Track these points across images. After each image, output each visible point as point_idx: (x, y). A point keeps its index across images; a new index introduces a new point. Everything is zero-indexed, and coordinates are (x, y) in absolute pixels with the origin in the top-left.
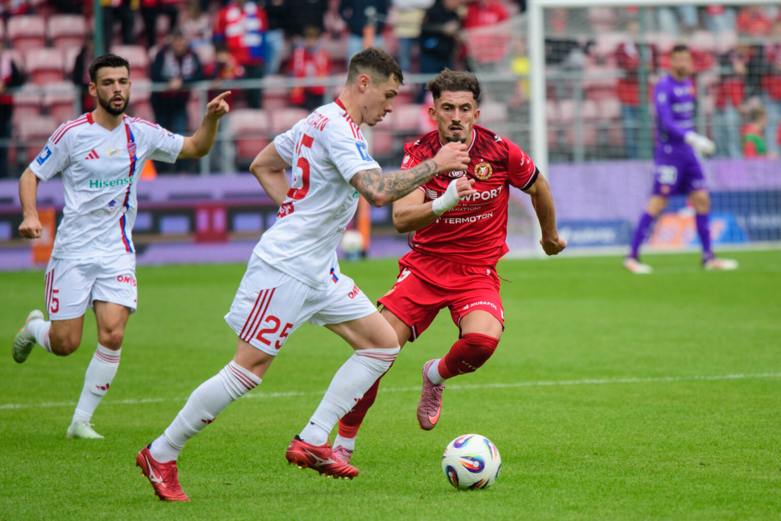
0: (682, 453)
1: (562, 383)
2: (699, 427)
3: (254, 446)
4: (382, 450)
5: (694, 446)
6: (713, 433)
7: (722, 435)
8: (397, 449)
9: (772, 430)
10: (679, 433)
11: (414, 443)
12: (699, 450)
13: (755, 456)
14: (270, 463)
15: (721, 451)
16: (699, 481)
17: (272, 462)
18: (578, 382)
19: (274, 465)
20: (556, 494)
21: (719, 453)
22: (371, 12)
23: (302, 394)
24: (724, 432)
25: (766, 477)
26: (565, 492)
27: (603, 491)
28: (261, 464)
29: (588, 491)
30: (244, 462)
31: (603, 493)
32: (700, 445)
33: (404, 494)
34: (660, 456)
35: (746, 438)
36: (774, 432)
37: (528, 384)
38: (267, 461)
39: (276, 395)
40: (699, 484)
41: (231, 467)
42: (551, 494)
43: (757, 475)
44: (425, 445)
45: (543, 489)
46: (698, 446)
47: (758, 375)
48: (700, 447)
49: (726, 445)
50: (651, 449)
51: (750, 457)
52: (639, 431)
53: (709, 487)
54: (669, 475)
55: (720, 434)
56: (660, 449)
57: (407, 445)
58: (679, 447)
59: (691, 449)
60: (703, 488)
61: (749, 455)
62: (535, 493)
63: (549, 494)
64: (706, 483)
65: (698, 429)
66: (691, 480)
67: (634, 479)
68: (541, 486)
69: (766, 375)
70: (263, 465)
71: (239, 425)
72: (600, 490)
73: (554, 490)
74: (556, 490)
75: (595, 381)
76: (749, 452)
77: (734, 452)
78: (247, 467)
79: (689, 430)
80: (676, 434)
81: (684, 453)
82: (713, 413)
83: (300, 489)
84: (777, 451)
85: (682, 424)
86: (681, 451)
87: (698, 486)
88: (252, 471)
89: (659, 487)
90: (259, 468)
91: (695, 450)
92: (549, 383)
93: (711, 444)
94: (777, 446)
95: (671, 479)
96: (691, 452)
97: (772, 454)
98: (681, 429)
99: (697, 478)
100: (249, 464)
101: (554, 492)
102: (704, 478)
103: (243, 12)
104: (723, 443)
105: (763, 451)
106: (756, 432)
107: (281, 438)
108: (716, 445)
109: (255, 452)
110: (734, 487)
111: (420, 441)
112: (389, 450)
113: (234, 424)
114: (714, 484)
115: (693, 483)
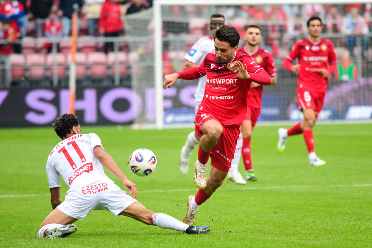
0: (225, 226)
1: (168, 191)
2: (234, 213)
3: (14, 221)
4: (77, 224)
5: (231, 223)
6: (241, 217)
7: (245, 217)
8: (84, 223)
9: (270, 215)
10: (224, 216)
11: (93, 220)
12: (234, 225)
13: (261, 228)
14: (22, 230)
15: (244, 225)
16: (233, 240)
17: (22, 229)
18: (175, 191)
19: (23, 230)
20: (162, 246)
21: (243, 226)
22: (76, 6)
23: (38, 195)
24: (246, 216)
25: (266, 239)
26: (167, 245)
27: (186, 245)
28: (17, 230)
29: (178, 245)
30: (9, 229)
31: (186, 246)
32: (234, 222)
33: (88, 246)
34: (215, 228)
35: (257, 219)
36: (271, 216)
37: (151, 191)
38: (20, 228)
39: (25, 196)
40: (233, 241)
41: (2, 231)
42: (160, 246)
43: (262, 237)
44: (99, 221)
45: (156, 243)
46: (233, 223)
47: (264, 188)
48: (234, 223)
49: (247, 222)
50: (210, 224)
51: (259, 228)
52: (204, 215)
53: (238, 243)
54: (219, 237)
55: (244, 217)
56: (215, 224)
57: (90, 221)
58: (224, 223)
59: (230, 224)
60: (235, 243)
61: (258, 227)
62: (152, 245)
63: (159, 246)
64: (236, 241)
65: (233, 214)
66: (229, 240)
67: (201, 239)
68: (155, 242)
69: (267, 188)
70: (18, 230)
71: (7, 210)
72: (185, 244)
73: (162, 244)
74: (163, 244)
75: (184, 190)
76: (258, 226)
77: (251, 226)
78: (10, 232)
79: (229, 215)
80: (222, 216)
81: (226, 226)
82: (241, 207)
83: (36, 242)
84: (272, 225)
85: (226, 212)
86: (225, 225)
87: (232, 243)
88: (12, 233)
89: (213, 243)
90: (16, 232)
91: (232, 225)
92: (161, 191)
93: (240, 222)
94: (272, 223)
95: (219, 239)
96: (230, 226)
97: (269, 227)
98: (225, 214)
99: (232, 238)
100: (11, 230)
101: (162, 245)
102: (236, 239)
103: (12, 6)
104: (246, 221)
105: (265, 225)
106: (262, 216)
107: (27, 217)
108: (242, 222)
109: (14, 224)
110: (250, 243)
111: (97, 219)
112: (81, 223)
113: (4, 210)
114: (241, 242)
115: (230, 241)
